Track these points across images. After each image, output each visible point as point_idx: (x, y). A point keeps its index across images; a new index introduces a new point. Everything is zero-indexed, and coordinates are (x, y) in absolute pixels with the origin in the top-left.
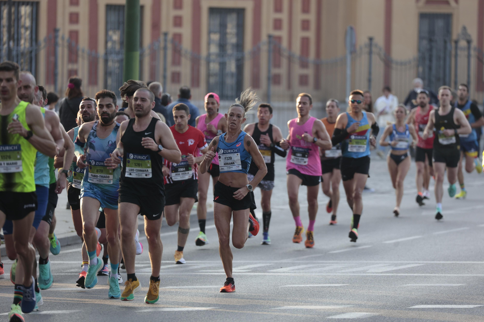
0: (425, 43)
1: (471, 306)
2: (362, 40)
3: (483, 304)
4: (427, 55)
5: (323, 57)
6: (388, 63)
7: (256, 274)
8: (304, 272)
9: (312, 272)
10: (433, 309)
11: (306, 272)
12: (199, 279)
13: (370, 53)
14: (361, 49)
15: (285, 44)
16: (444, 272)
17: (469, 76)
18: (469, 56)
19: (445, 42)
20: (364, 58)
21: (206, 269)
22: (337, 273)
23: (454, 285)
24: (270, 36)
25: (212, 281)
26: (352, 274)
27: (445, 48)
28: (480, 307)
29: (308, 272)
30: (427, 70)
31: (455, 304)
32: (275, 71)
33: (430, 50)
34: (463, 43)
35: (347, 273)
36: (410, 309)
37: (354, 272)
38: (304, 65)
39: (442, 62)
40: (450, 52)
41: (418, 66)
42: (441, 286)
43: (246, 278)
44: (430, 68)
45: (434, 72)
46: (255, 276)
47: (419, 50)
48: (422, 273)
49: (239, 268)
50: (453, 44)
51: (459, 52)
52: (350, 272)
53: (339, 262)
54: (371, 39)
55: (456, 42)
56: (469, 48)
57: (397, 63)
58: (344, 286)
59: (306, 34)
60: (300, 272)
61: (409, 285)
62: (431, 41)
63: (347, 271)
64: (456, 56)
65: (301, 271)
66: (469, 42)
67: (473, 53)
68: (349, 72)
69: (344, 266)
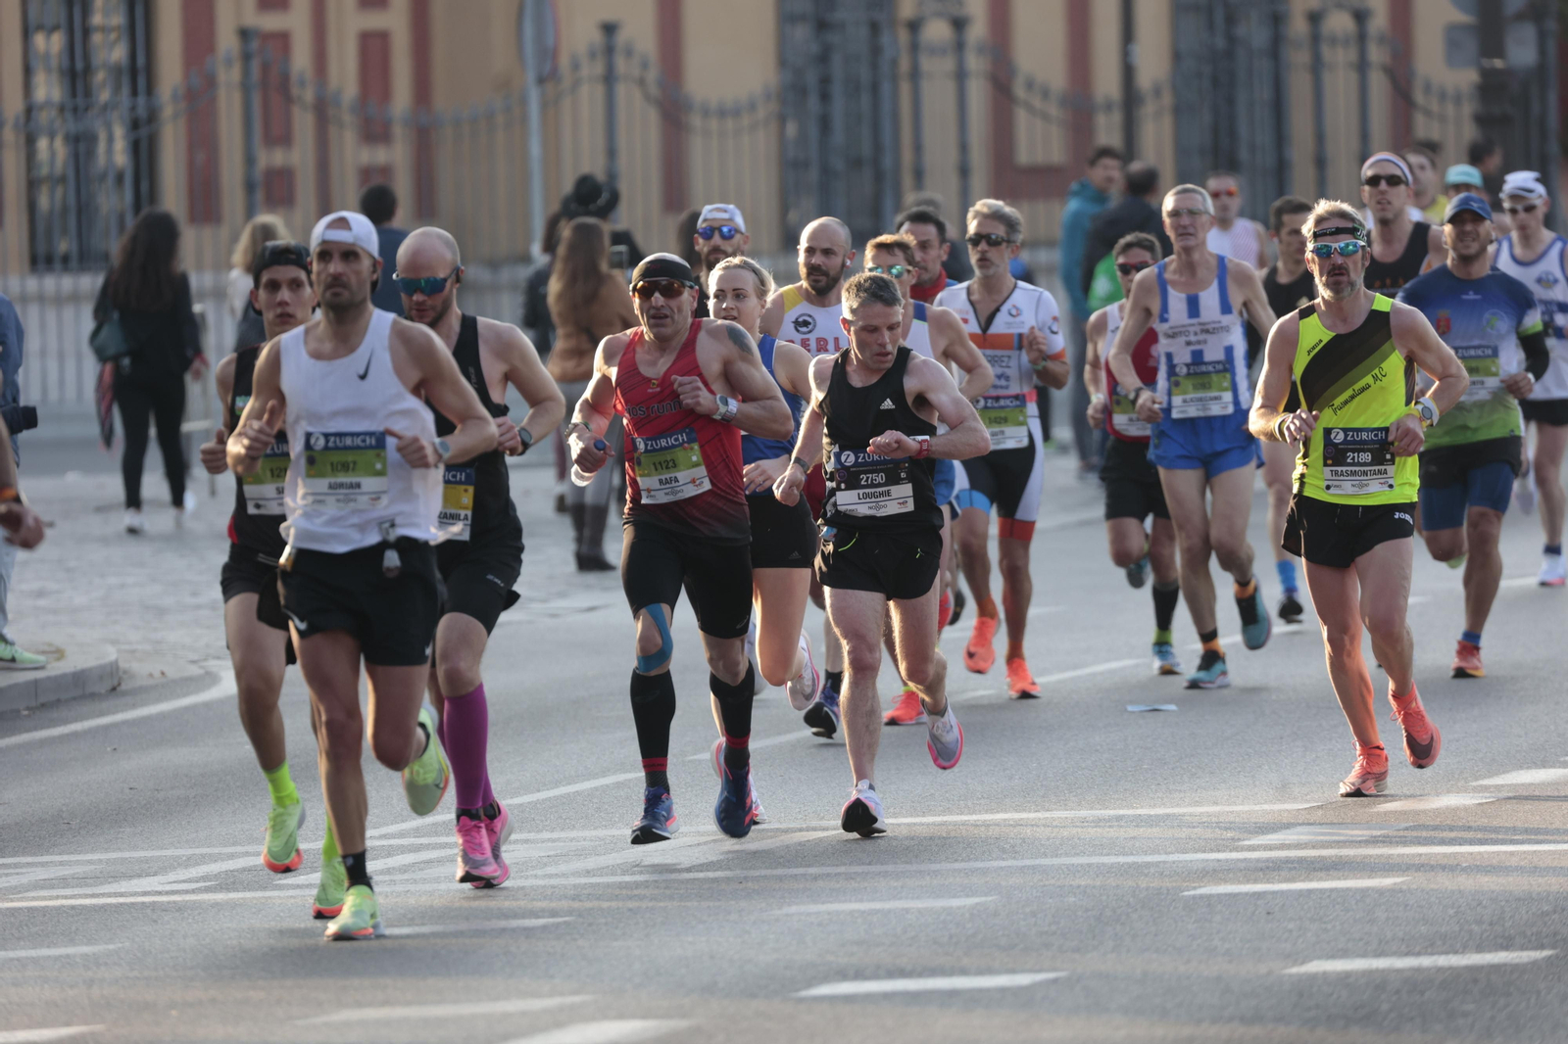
0: (801, 33)
1: (1023, 979)
2: (579, 34)
3: (1062, 970)
4: (811, 78)
5: (442, 101)
6: (674, 112)
7: (233, 895)
8: (407, 880)
9: (437, 880)
10: (887, 996)
11: (415, 881)
12: (27, 925)
13: (609, 79)
14: (576, 66)
15: (301, 59)
16: (916, 857)
17: (964, 148)
18: (961, 76)
19: (875, 28)
20: (589, 98)
21: (52, 887)
22: (527, 878)
23: (955, 903)
24: (244, 34)
25: (74, 928)
26: (583, 881)
27: (876, 51)
28: (1055, 981)
29: (424, 881)
30: (813, 132)
31: (964, 972)
32: (271, 158)
33: (824, 58)
34: (937, 31)
35: (564, 875)
36: (801, 1000)
37: (588, 873)
38: (375, 132)
39: (865, 100)
40: (894, 62)
41: (782, 120)
42: (907, 911)
43: (199, 914)
44: (825, 124)
45: (838, 137)
46: (233, 906)
47: (782, 62)
48: (837, 865)
49: (172, 876)
50: (903, 36)
51: (926, 64)
52: (576, 874)
53: (532, 836)
54: (609, 29)
55: (914, 26)
56: (960, 46)
57: (706, 113)
58: (558, 925)
59: (375, 21)
60: (393, 882)
61: (793, 909)
62: (822, 26)
63: (563, 868)
64: (915, 75)
65: (398, 877)
66: (959, 24)
67: (975, 63)
68: (535, 149)
69: (552, 853)
